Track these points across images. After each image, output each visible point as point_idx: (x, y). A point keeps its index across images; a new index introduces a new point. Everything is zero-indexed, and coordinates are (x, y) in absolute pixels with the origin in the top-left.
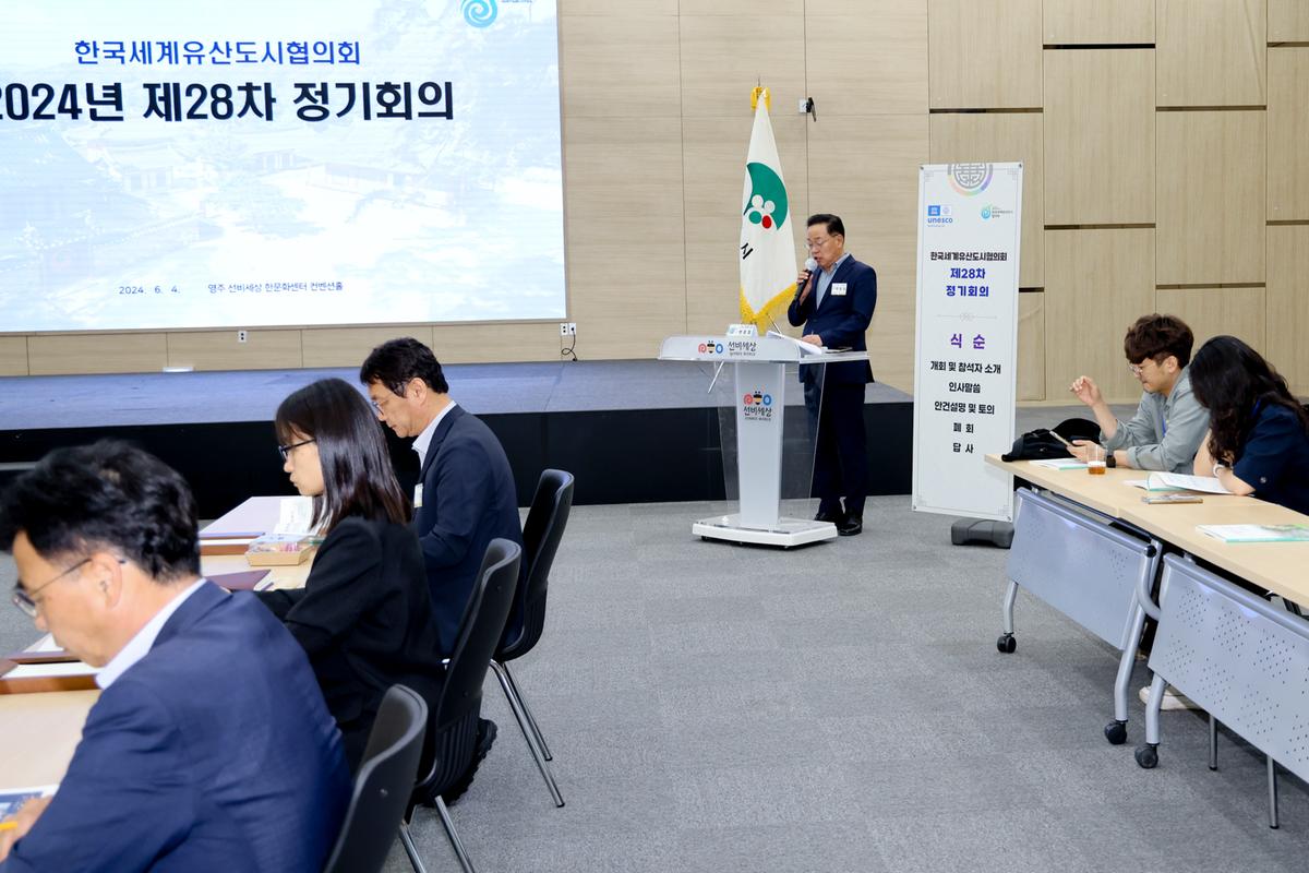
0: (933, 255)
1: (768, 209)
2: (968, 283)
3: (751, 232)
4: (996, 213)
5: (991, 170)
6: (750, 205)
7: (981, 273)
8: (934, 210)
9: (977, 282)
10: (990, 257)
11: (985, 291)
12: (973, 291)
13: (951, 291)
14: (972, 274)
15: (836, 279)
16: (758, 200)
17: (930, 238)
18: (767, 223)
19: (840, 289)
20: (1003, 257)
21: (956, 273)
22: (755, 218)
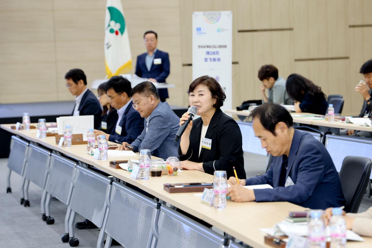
0: (199, 47)
1: (116, 26)
2: (213, 57)
3: (109, 37)
4: (223, 30)
5: (220, 14)
6: (109, 26)
7: (217, 53)
8: (199, 29)
9: (216, 56)
10: (220, 47)
11: (219, 60)
12: (214, 60)
13: (206, 60)
14: (214, 53)
15: (156, 57)
16: (113, 23)
17: (197, 40)
18: (117, 33)
19: (158, 61)
20: (225, 47)
21: (208, 53)
22: (112, 31)
